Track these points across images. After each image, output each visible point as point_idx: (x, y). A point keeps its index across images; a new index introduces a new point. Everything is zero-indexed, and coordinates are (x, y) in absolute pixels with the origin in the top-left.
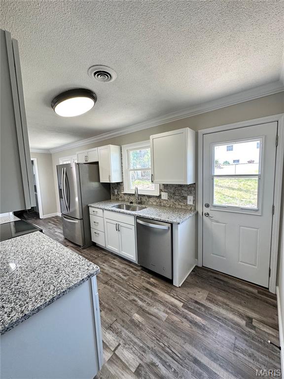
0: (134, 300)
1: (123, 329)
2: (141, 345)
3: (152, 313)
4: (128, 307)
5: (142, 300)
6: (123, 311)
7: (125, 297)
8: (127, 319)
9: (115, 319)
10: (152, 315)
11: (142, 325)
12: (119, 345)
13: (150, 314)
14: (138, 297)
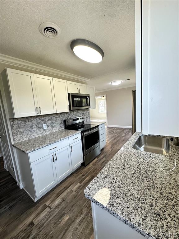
0: (82, 214)
1: (60, 209)
2: (44, 225)
3: (66, 233)
4: (76, 210)
5: (81, 221)
6: (73, 206)
7: (85, 205)
8: (66, 211)
9: (68, 202)
10: (64, 234)
11: (58, 224)
12: (51, 209)
13: (65, 232)
14: (85, 217)
